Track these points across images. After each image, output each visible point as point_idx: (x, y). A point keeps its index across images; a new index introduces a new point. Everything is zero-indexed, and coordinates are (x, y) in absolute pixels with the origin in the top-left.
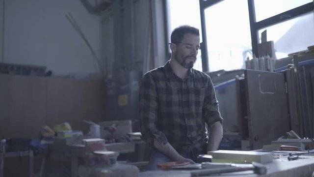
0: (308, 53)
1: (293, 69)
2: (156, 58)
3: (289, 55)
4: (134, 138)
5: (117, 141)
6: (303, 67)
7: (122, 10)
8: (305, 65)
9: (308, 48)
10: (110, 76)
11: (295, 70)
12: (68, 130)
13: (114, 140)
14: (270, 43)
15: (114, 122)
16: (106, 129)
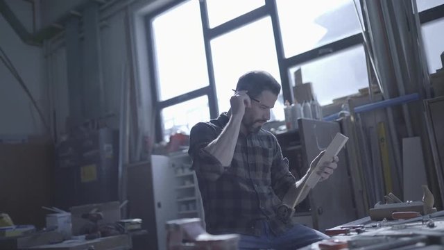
0: (360, 97)
1: (349, 117)
2: (139, 110)
3: (334, 100)
4: (129, 227)
5: (104, 235)
6: (359, 115)
7: (82, 39)
8: (360, 113)
9: (359, 90)
10: (64, 138)
11: (352, 118)
12: (8, 225)
13: (99, 233)
14: (308, 86)
15: (94, 205)
16: (85, 216)
